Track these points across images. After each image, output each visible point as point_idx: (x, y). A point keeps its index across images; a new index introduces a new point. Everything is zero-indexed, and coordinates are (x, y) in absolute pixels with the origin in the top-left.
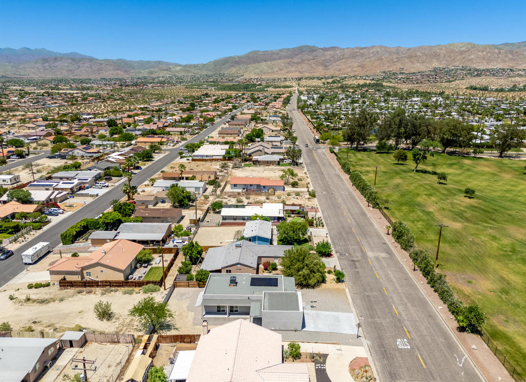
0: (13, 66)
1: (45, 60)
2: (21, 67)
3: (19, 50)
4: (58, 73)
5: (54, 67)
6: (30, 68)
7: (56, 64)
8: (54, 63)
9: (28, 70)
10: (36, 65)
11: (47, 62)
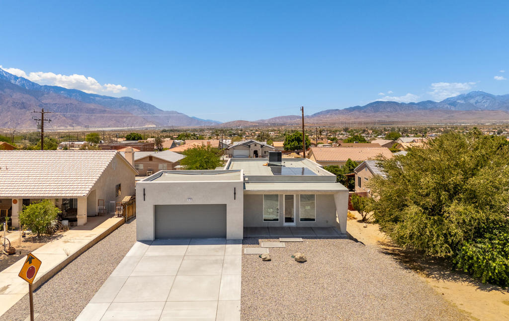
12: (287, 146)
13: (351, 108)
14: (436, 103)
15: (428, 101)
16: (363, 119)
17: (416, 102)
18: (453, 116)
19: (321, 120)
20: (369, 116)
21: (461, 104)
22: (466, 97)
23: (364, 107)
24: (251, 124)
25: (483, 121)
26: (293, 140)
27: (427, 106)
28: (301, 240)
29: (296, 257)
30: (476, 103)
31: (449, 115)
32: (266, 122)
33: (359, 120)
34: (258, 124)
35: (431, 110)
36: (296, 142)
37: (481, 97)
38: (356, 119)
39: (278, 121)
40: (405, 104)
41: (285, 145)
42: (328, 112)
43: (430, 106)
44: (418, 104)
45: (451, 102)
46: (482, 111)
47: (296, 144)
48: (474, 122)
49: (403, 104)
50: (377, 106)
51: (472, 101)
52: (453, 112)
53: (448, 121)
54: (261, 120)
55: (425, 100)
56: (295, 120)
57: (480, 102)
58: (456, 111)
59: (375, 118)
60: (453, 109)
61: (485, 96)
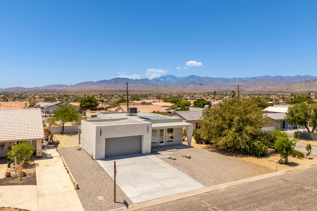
0: (287, 85)
1: (308, 81)
2: (292, 85)
3: (294, 77)
4: (314, 88)
5: (313, 85)
6: (297, 86)
7: (315, 83)
8: (313, 82)
9: (295, 87)
10: (301, 84)
11: (308, 82)
12: (82, 105)
13: (101, 81)
14: (149, 80)
15: (145, 79)
16: (108, 88)
17: (139, 79)
18: (158, 88)
19: (81, 88)
20: (113, 86)
21: (162, 82)
22: (164, 77)
23: (109, 80)
24: (28, 90)
25: (172, 91)
26: (87, 101)
27: (145, 81)
28: (176, 150)
29: (187, 156)
30: (169, 81)
31: (156, 87)
32: (40, 89)
33: (106, 89)
34: (33, 90)
35: (147, 84)
36: (89, 103)
37: (171, 78)
38: (104, 88)
39: (50, 88)
40: (133, 80)
41: (81, 105)
42: (86, 83)
43: (146, 82)
44: (140, 80)
45: (157, 80)
46: (172, 85)
47: (89, 104)
48: (168, 91)
49: (132, 80)
50: (117, 81)
51: (167, 80)
52: (158, 85)
53: (156, 90)
54: (36, 87)
55: (144, 78)
56: (63, 88)
57: (171, 81)
58: (159, 85)
59: (116, 87)
60: (158, 84)
61: (174, 77)
